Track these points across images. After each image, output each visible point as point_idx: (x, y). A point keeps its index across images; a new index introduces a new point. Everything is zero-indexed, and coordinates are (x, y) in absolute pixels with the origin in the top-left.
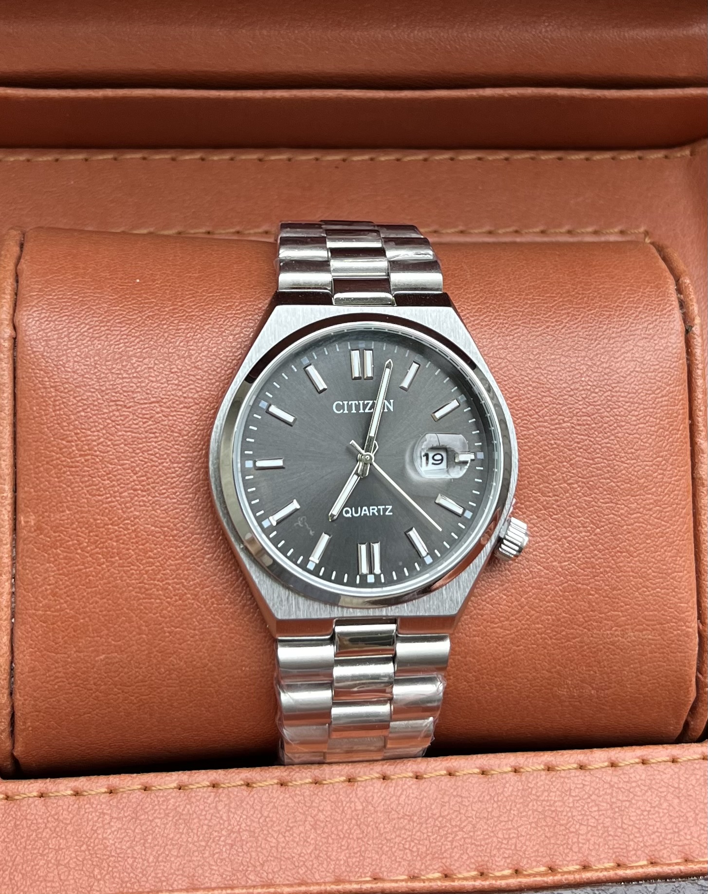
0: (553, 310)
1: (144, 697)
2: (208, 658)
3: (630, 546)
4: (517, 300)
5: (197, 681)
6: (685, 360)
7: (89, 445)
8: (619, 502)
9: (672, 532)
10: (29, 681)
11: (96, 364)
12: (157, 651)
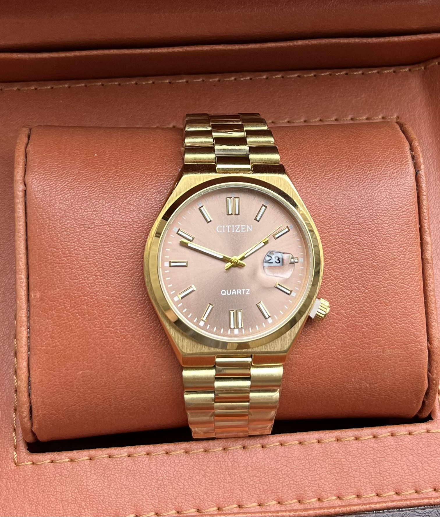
0: (337, 163)
1: (105, 395)
2: (142, 371)
3: (386, 299)
4: (316, 158)
5: (136, 385)
6: (416, 190)
7: (69, 250)
8: (378, 274)
9: (411, 291)
10: (39, 388)
11: (72, 204)
12: (112, 368)
